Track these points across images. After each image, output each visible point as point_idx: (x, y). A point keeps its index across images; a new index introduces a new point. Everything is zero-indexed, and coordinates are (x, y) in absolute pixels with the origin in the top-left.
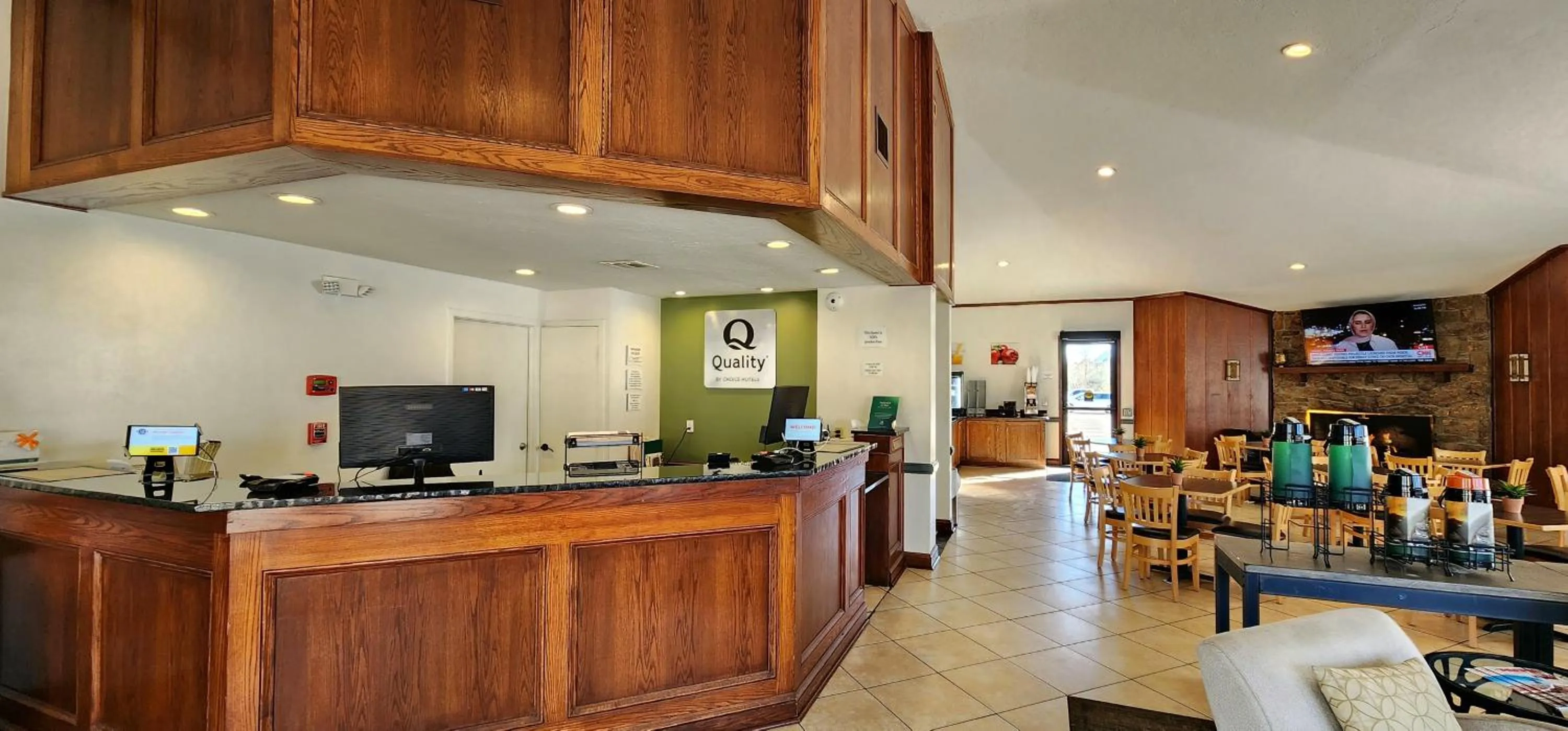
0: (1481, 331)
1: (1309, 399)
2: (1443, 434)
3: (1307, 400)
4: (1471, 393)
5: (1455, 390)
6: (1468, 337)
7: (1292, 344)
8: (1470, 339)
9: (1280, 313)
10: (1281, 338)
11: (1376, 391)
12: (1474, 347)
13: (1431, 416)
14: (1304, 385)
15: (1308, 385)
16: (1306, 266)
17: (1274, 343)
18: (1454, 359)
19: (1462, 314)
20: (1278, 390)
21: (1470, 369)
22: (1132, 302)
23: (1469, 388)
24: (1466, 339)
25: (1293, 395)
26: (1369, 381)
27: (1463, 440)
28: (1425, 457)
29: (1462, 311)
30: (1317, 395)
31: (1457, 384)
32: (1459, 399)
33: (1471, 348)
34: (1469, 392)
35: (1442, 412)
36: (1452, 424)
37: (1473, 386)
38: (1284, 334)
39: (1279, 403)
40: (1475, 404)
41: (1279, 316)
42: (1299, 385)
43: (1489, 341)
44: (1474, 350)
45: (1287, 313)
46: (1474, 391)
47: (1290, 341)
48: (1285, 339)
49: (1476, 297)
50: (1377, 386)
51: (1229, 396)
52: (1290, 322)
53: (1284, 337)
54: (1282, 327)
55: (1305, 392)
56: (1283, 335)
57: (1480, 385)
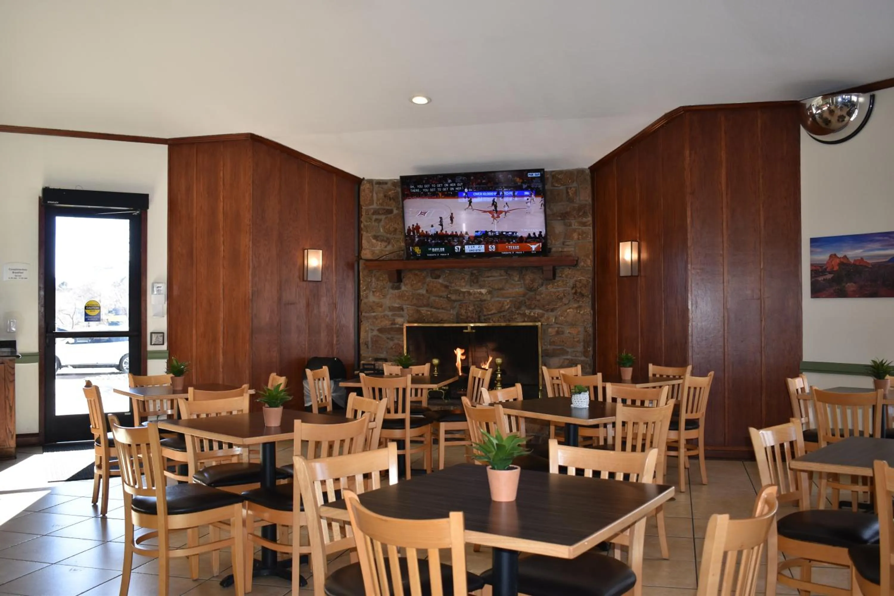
0: (585, 215)
1: (405, 307)
2: (549, 347)
3: (402, 309)
4: (575, 293)
5: (561, 289)
6: (573, 222)
7: (384, 227)
8: (575, 225)
9: (370, 181)
10: (371, 219)
11: (481, 293)
12: (579, 234)
13: (539, 324)
14: (399, 288)
15: (403, 288)
16: (430, 100)
17: (362, 226)
18: (560, 250)
19: (568, 193)
20: (367, 297)
21: (574, 263)
22: (164, 148)
23: (574, 286)
24: (570, 225)
25: (387, 302)
26: (475, 281)
27: (567, 353)
28: (513, 385)
29: (567, 188)
30: (415, 301)
31: (563, 281)
32: (565, 301)
33: (575, 236)
34: (574, 291)
35: (548, 318)
36: (558, 333)
37: (578, 285)
38: (376, 212)
39: (367, 315)
40: (580, 307)
41: (368, 186)
42: (393, 288)
43: (591, 228)
44: (578, 239)
45: (380, 183)
46: (579, 290)
47: (382, 223)
48: (376, 220)
49: (580, 172)
50: (481, 287)
51: (308, 305)
52: (381, 195)
53: (374, 217)
54: (371, 203)
55: (400, 297)
56: (373, 214)
57: (585, 282)
